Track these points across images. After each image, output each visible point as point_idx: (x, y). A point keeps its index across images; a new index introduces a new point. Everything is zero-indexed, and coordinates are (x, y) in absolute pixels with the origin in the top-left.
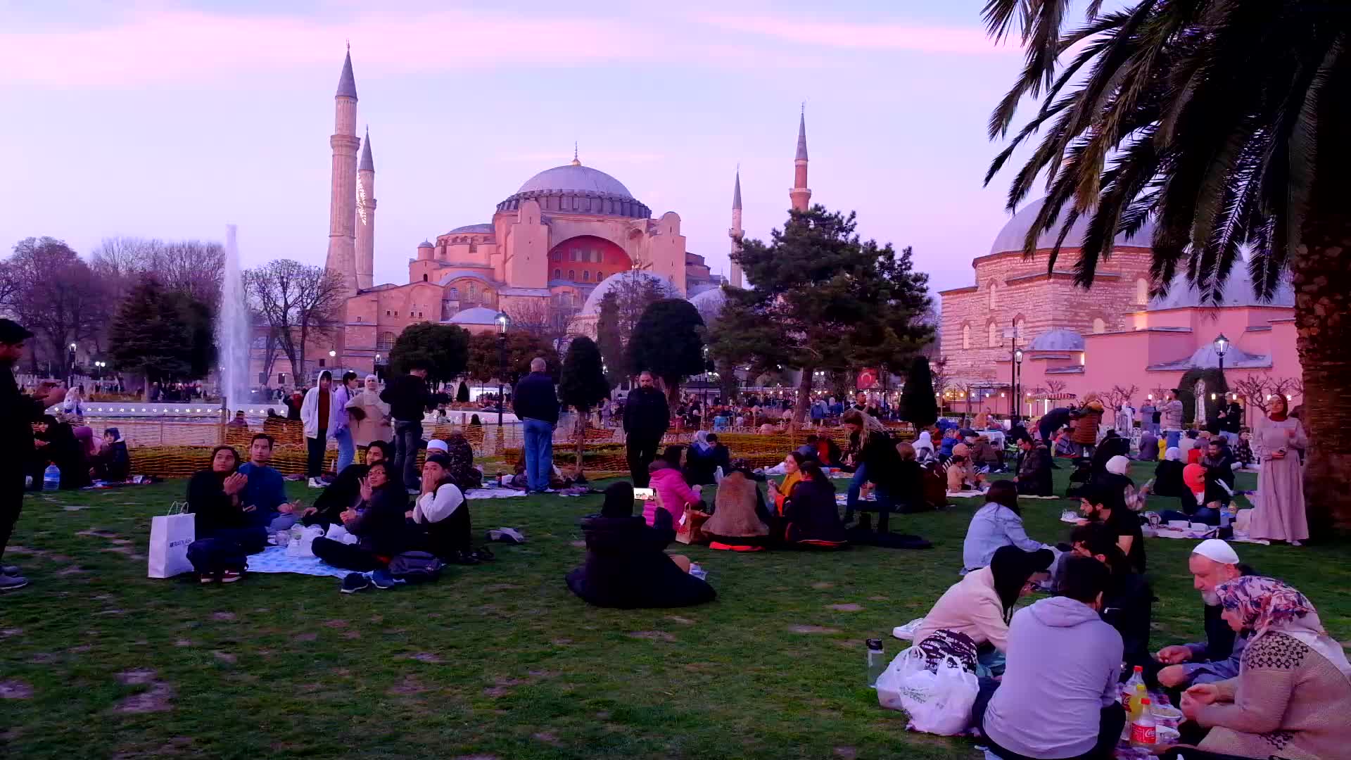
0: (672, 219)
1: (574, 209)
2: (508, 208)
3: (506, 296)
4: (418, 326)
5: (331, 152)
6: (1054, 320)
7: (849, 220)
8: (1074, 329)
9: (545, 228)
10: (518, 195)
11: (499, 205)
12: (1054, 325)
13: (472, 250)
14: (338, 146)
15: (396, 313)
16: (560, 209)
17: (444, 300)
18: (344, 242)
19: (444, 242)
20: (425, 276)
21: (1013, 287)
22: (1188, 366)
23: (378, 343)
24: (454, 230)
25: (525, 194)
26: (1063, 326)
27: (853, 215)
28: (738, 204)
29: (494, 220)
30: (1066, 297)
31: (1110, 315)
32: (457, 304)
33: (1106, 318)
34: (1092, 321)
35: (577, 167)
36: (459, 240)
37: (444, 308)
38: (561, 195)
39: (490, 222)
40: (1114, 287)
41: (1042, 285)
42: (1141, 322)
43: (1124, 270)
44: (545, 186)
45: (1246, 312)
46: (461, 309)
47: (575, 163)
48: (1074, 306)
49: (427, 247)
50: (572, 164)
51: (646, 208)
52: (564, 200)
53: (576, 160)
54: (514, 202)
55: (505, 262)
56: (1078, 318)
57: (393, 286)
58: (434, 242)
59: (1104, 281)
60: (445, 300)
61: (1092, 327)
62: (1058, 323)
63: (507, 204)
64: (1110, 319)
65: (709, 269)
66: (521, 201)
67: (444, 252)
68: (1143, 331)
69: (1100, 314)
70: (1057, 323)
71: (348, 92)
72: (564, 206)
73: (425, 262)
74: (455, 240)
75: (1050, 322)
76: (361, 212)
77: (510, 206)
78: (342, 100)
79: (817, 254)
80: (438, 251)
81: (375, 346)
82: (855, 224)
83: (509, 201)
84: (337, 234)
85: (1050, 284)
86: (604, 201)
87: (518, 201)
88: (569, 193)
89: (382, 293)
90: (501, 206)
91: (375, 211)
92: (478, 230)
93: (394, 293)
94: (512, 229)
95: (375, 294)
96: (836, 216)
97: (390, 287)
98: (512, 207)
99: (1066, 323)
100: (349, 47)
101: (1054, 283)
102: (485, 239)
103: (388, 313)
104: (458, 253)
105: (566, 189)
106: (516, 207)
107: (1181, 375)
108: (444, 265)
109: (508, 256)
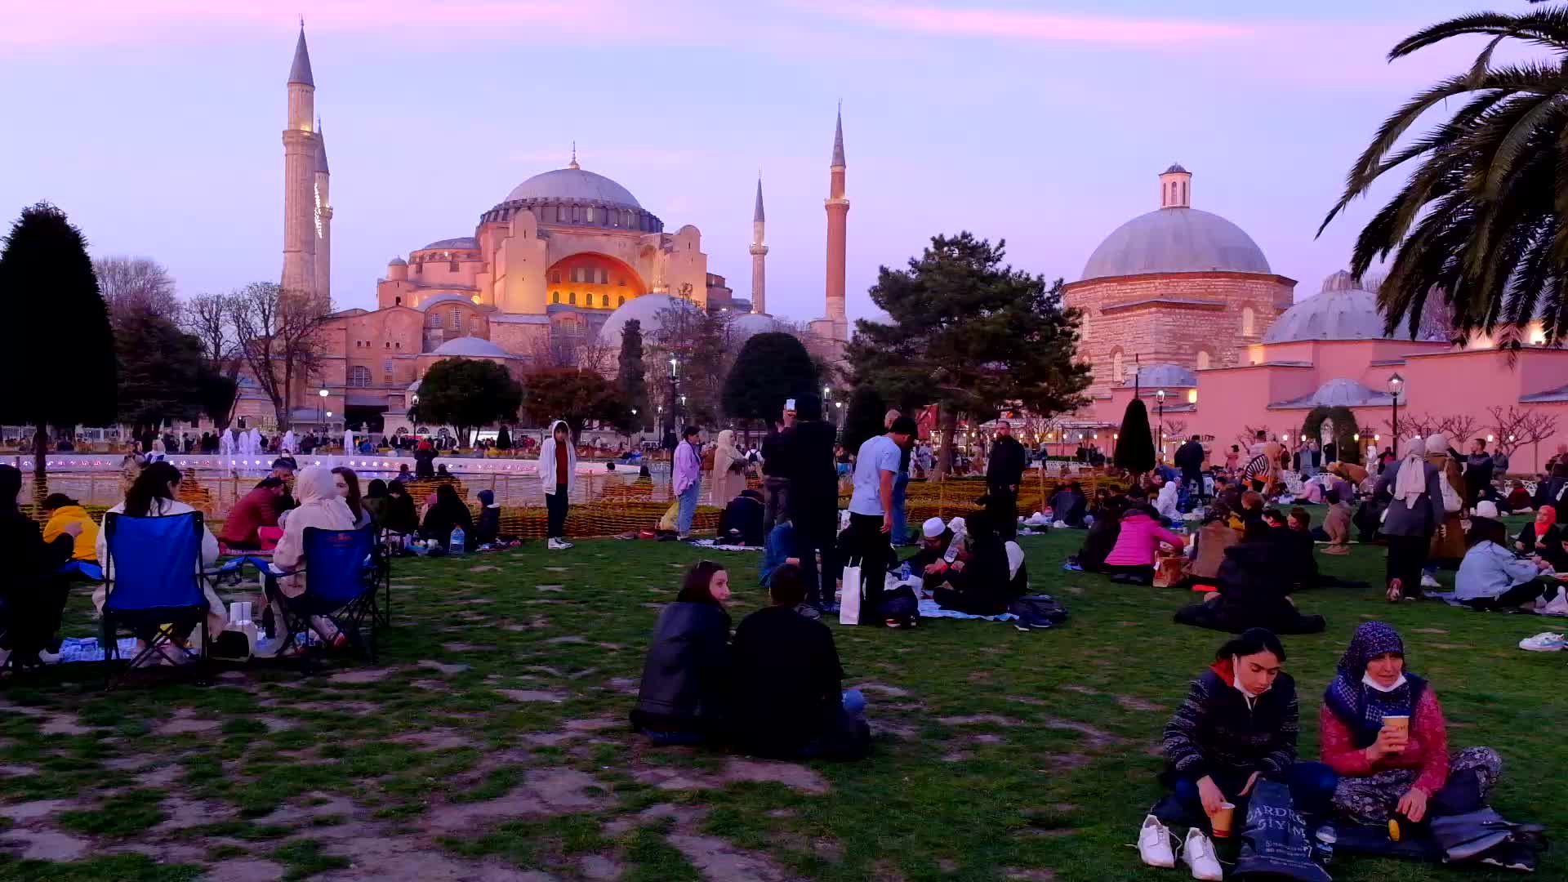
0: (690, 234)
1: (574, 221)
2: (495, 219)
3: (499, 323)
4: (447, 363)
5: (284, 150)
6: (1156, 353)
7: (997, 249)
8: (1176, 363)
9: (542, 244)
10: (506, 203)
11: (484, 215)
12: (1156, 359)
13: (454, 268)
14: (293, 143)
15: (368, 343)
16: (558, 221)
17: (424, 328)
18: (302, 259)
19: (419, 261)
20: (398, 300)
21: (1110, 316)
22: (1313, 403)
23: (347, 379)
24: (429, 246)
25: (514, 202)
26: (1166, 360)
27: (1002, 244)
28: (760, 216)
29: (477, 234)
30: (1168, 327)
31: (1215, 348)
32: (440, 332)
33: (1211, 351)
34: (1196, 353)
35: (575, 171)
36: (437, 257)
37: (425, 338)
38: (558, 204)
39: (472, 235)
40: (1218, 317)
41: (1144, 314)
42: (1257, 355)
43: (1229, 298)
44: (540, 193)
45: (1371, 346)
46: (446, 339)
47: (574, 167)
48: (1177, 337)
49: (399, 265)
50: (569, 167)
51: (658, 220)
52: (562, 210)
53: (574, 163)
54: (502, 212)
55: (494, 282)
56: (1182, 351)
57: (361, 313)
58: (406, 259)
59: (1208, 310)
60: (426, 328)
61: (1196, 361)
62: (1162, 356)
63: (493, 214)
64: (1215, 352)
65: (731, 291)
66: (512, 211)
67: (420, 270)
68: (1260, 367)
69: (1204, 347)
70: (1159, 357)
71: (303, 77)
72: (563, 218)
73: (397, 282)
74: (432, 256)
75: (1153, 356)
76: (318, 223)
77: (498, 217)
78: (297, 87)
79: (974, 287)
80: (412, 269)
81: (345, 383)
82: (1004, 253)
83: (496, 210)
84: (293, 249)
85: (1150, 313)
86: (610, 212)
87: (507, 210)
88: (568, 202)
89: (351, 319)
90: (486, 218)
91: (331, 221)
92: (458, 244)
93: (365, 320)
94: (503, 244)
95: (342, 321)
96: (983, 245)
97: (358, 312)
98: (499, 219)
99: (1168, 356)
100: (303, 25)
101: (1157, 312)
102: (469, 256)
103: (359, 343)
104: (437, 272)
105: (564, 198)
106: (504, 218)
107: (1307, 413)
108: (419, 286)
109: (498, 277)
